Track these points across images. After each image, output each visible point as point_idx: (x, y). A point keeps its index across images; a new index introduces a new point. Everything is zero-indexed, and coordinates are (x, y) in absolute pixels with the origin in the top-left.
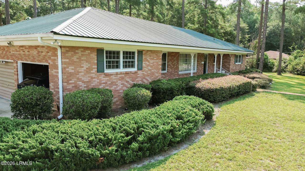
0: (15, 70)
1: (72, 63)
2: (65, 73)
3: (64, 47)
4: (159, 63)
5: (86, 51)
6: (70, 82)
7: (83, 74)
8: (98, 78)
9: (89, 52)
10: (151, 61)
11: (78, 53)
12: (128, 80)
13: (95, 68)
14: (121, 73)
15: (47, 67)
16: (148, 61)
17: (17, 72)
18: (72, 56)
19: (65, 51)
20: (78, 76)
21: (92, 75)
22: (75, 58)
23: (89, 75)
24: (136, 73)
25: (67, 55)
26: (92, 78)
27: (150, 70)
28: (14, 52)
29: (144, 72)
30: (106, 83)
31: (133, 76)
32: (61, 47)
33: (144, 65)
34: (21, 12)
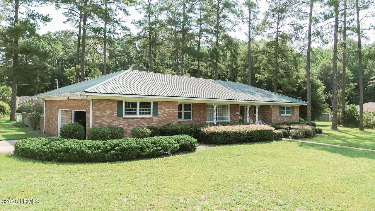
0: (70, 116)
1: (99, 110)
2: (94, 116)
3: (94, 100)
4: (175, 111)
5: (110, 102)
6: (97, 122)
7: (107, 117)
8: (118, 120)
9: (112, 102)
10: (167, 110)
11: (103, 103)
12: (144, 123)
13: (115, 114)
14: (137, 118)
15: (85, 112)
16: (164, 110)
17: (71, 117)
18: (99, 105)
19: (94, 102)
20: (102, 118)
21: (113, 118)
22: (101, 107)
23: (111, 118)
24: (151, 118)
25: (96, 104)
26: (113, 120)
27: (165, 117)
28: (70, 104)
29: (159, 118)
30: (124, 124)
31: (149, 120)
32: (92, 100)
33: (158, 112)
34: (96, 69)
